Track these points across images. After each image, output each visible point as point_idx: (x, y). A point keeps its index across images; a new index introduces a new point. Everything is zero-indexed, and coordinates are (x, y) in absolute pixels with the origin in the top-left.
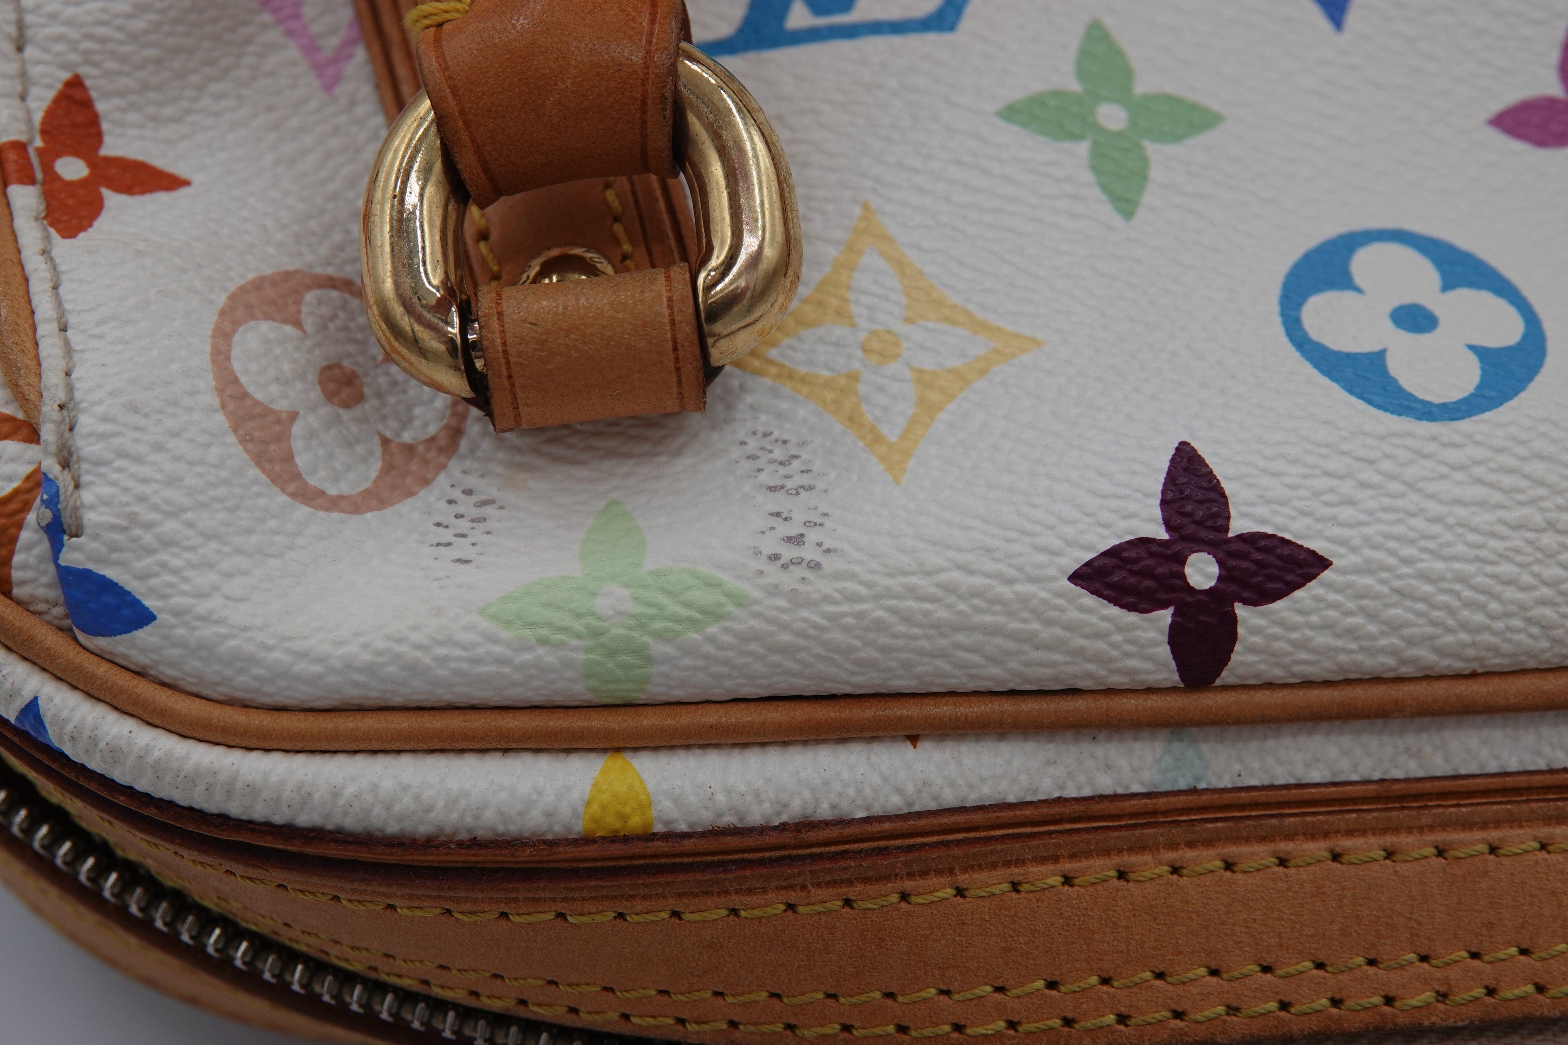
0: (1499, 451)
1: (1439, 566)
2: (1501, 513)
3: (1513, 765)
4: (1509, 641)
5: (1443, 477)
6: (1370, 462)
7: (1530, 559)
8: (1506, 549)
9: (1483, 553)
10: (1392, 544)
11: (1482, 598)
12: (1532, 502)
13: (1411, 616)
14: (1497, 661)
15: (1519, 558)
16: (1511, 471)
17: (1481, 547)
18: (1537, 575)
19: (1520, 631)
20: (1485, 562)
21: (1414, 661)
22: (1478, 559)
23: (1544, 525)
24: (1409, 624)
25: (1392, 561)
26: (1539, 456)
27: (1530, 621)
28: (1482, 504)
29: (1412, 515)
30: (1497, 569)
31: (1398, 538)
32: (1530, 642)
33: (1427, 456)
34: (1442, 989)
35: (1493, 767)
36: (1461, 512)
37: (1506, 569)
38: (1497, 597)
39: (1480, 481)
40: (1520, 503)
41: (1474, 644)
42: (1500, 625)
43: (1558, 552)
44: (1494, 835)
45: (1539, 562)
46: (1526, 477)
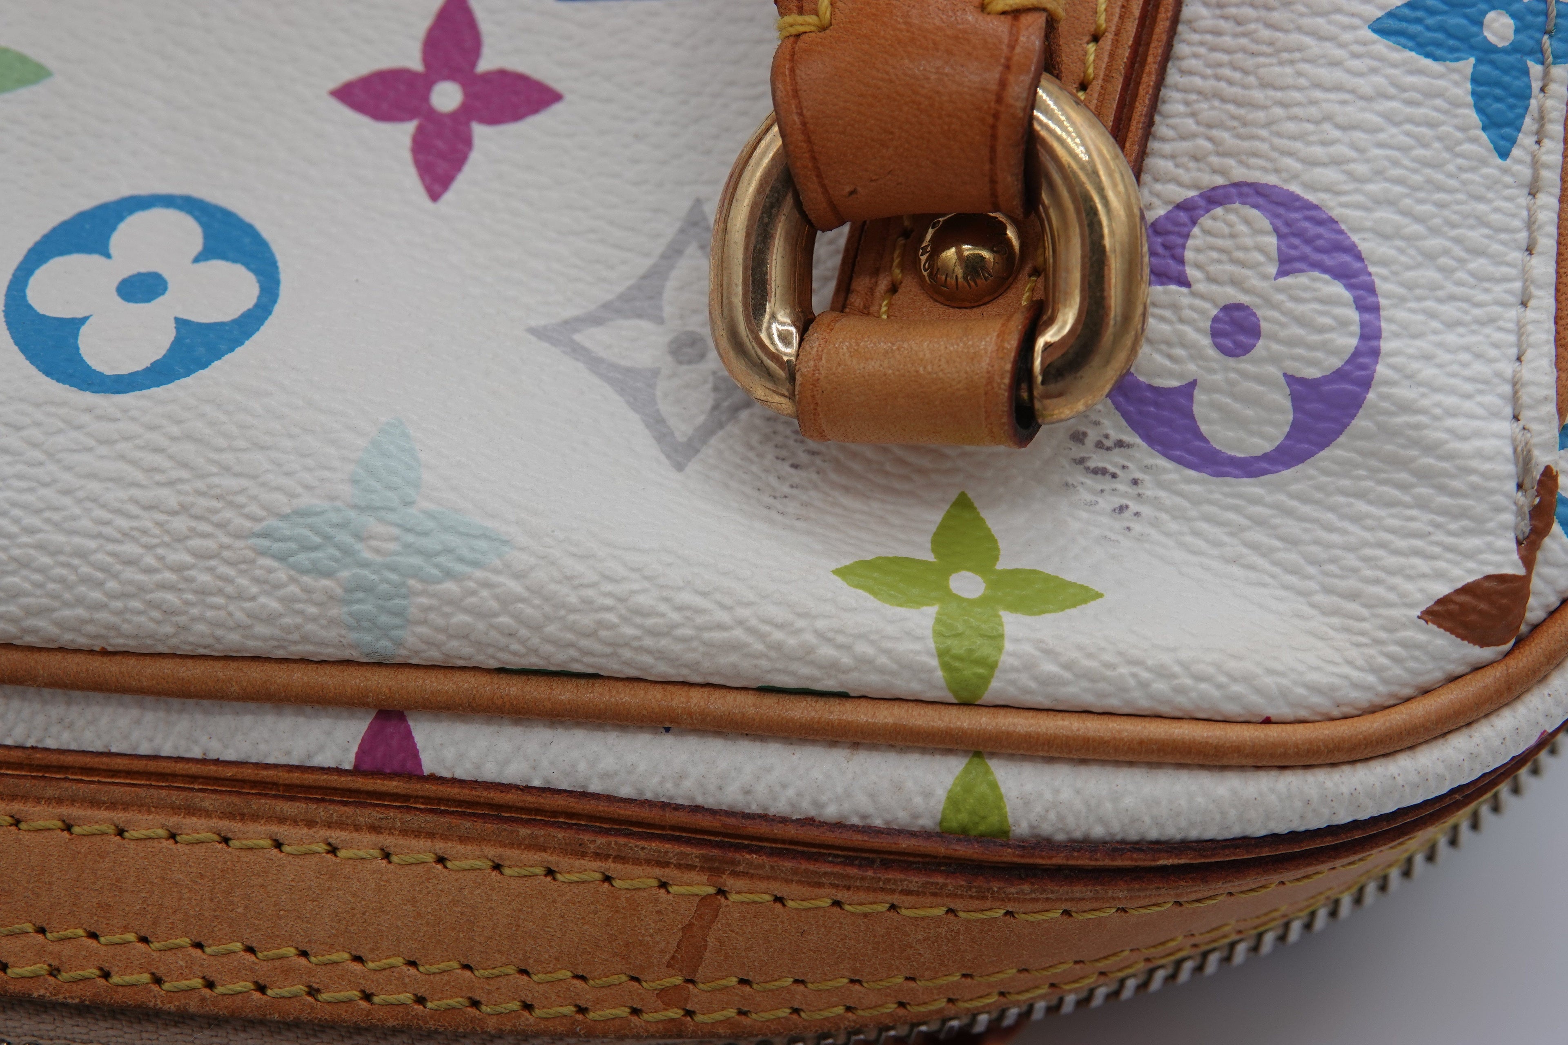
0: (152, 428)
1: (60, 538)
2: (135, 492)
3: (167, 750)
4: (129, 622)
5: (90, 450)
6: (18, 428)
7: (155, 541)
8: (132, 529)
9: (107, 530)
10: (16, 512)
11: (100, 575)
12: (170, 483)
13: (27, 586)
14: (121, 641)
15: (144, 539)
16: (158, 450)
17: (107, 523)
18: (161, 559)
19: (140, 613)
20: (109, 539)
21: (35, 631)
22: (99, 536)
23: (177, 508)
24: (26, 594)
25: (14, 529)
26: (189, 437)
27: (149, 603)
28: (118, 480)
29: (45, 485)
30: (118, 548)
31: (25, 507)
32: (152, 625)
33: (79, 428)
34: (55, 963)
35: (145, 749)
36: (94, 487)
37: (129, 549)
38: (115, 576)
39: (122, 457)
40: (159, 484)
41: (91, 621)
42: (118, 604)
43: (187, 538)
44: (120, 817)
45: (167, 545)
46: (171, 457)
